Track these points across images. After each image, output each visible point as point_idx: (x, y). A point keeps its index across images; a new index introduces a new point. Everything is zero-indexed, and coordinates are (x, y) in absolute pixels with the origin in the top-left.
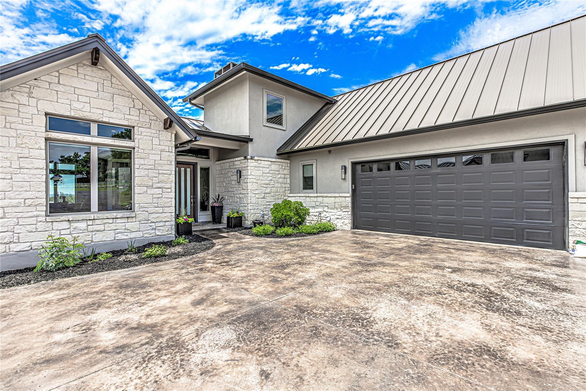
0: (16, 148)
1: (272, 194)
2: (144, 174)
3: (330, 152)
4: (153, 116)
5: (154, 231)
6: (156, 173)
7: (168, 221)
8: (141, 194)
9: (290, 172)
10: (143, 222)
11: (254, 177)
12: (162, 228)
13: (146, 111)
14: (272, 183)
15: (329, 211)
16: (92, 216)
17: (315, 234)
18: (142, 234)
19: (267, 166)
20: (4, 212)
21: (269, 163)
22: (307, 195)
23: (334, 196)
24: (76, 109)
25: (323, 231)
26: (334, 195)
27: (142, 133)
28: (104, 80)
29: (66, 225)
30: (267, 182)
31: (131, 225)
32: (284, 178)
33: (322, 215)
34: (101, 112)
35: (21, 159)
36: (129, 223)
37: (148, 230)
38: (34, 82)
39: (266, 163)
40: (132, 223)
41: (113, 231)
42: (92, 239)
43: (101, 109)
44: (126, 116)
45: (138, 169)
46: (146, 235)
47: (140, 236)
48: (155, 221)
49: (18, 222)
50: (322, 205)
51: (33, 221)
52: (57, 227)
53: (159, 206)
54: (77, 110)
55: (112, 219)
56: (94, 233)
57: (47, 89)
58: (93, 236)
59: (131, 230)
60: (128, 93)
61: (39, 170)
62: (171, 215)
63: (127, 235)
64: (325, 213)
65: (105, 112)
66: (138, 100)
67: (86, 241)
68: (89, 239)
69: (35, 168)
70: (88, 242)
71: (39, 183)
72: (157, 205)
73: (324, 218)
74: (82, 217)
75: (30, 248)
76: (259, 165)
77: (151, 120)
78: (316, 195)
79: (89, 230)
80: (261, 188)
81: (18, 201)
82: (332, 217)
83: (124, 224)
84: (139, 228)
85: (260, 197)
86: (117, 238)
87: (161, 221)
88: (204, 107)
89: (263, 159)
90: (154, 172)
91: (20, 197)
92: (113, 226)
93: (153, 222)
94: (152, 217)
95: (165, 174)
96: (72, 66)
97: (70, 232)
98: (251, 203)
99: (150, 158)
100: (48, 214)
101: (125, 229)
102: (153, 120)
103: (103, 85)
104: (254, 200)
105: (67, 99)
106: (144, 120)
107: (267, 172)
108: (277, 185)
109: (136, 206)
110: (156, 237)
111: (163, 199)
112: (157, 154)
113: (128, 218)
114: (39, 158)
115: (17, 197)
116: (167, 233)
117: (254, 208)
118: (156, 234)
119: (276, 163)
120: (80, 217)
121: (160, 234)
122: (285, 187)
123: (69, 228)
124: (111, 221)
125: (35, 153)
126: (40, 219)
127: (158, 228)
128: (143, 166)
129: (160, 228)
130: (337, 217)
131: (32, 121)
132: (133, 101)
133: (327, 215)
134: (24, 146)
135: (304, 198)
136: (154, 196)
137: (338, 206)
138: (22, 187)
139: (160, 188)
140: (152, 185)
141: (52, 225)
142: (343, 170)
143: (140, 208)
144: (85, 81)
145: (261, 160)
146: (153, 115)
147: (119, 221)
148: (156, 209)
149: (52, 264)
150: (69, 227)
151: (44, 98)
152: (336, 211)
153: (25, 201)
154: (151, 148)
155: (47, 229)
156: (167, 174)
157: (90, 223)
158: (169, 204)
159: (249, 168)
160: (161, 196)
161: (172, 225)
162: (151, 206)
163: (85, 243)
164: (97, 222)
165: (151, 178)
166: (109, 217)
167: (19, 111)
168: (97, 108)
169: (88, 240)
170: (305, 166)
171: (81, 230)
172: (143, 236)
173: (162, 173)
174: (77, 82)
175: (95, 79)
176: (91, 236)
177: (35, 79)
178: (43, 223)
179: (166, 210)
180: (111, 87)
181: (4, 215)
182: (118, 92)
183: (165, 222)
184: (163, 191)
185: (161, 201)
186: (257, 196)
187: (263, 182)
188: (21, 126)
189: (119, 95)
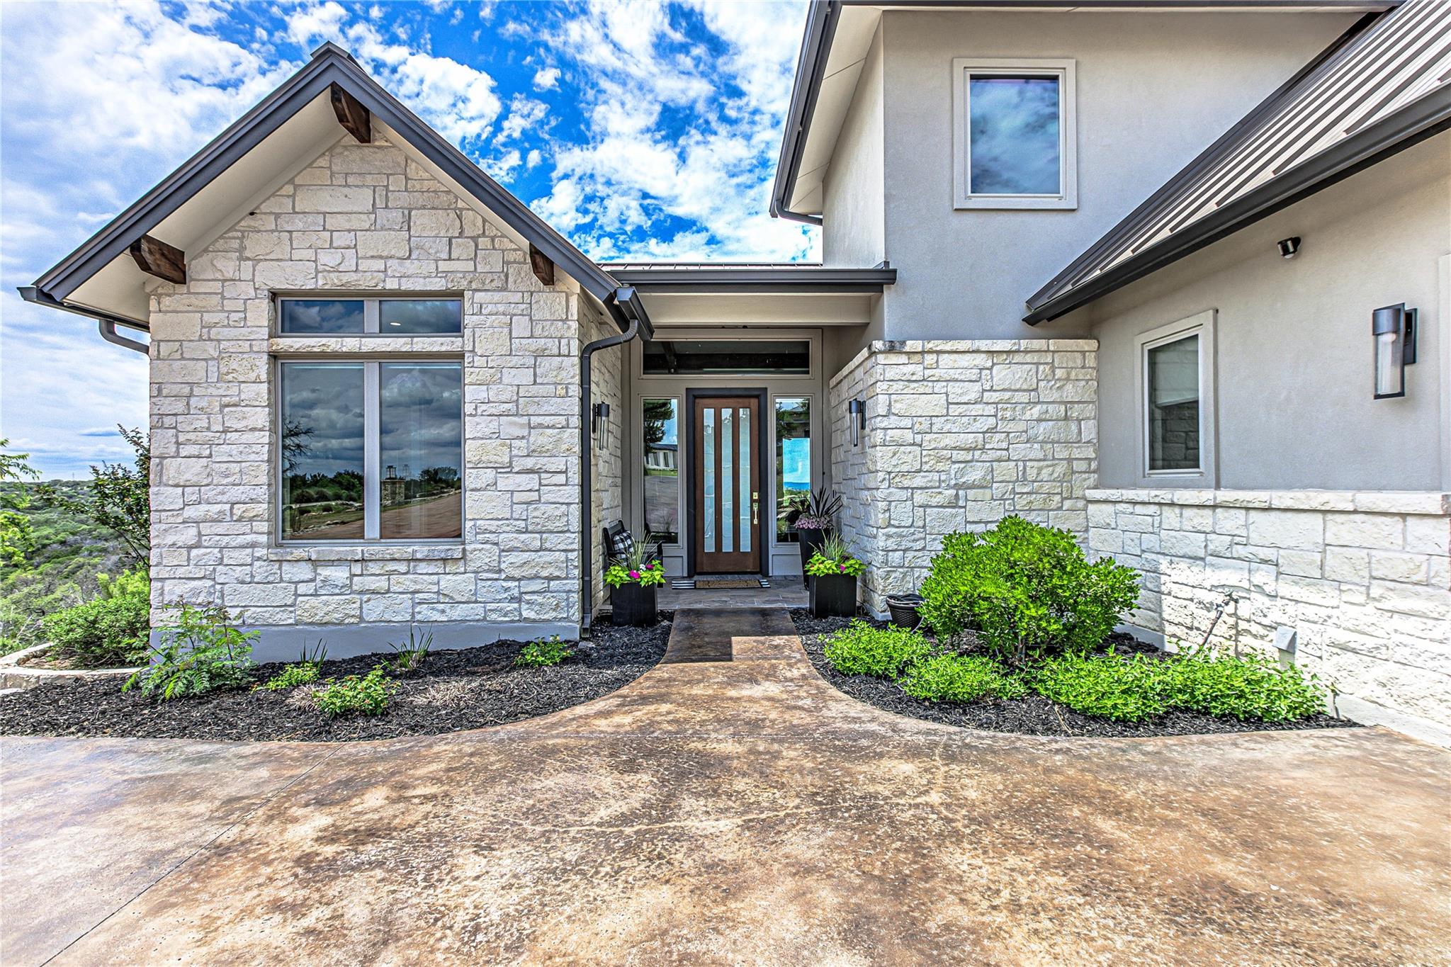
0: (218, 385)
1: (998, 489)
2: (487, 431)
3: (1291, 246)
4: (515, 250)
5: (516, 605)
6: (522, 426)
7: (558, 578)
8: (479, 490)
9: (1097, 391)
10: (485, 575)
11: (907, 422)
12: (539, 599)
13: (493, 241)
14: (996, 441)
15: (1285, 589)
16: (358, 550)
17: (1125, 724)
18: (481, 611)
19: (973, 374)
20: (199, 533)
21: (981, 360)
22: (1165, 495)
23: (1315, 504)
24: (328, 268)
25: (1206, 712)
26: (1317, 498)
27: (484, 306)
28: (388, 175)
29: (304, 571)
30: (971, 440)
31: (456, 582)
32: (1066, 418)
33: (1245, 609)
34: (380, 265)
35: (227, 410)
36: (449, 577)
37: (500, 601)
38: (248, 222)
39: (966, 360)
40: (455, 578)
41: (409, 595)
42: (361, 612)
43: (381, 257)
44: (443, 266)
45: (471, 415)
46: (494, 616)
47: (477, 617)
48: (517, 574)
49: (222, 559)
50: (1240, 551)
51: (244, 555)
52: (289, 575)
53: (530, 528)
54: (329, 272)
55: (405, 563)
56: (365, 598)
57: (272, 231)
58: (364, 605)
59: (451, 598)
60: (444, 198)
61: (257, 433)
62: (567, 560)
63: (443, 611)
64: (1260, 601)
65: (390, 263)
66: (472, 210)
67: (349, 616)
68: (353, 613)
69: (251, 430)
70: (352, 620)
71: (257, 464)
72: (522, 524)
73: (1255, 628)
74: (338, 553)
75: (240, 621)
76: (928, 372)
77: (508, 263)
78: (1207, 496)
79: (355, 588)
80: (940, 466)
81: (218, 507)
82: (1304, 632)
83: (435, 577)
84: (475, 594)
85: (934, 502)
86: (418, 617)
87: (536, 577)
88: (821, 217)
89: (949, 346)
90: (515, 424)
91: (225, 498)
92: (407, 582)
93: (513, 579)
94: (510, 562)
95: (548, 427)
96: (320, 160)
97: (316, 590)
98: (889, 525)
99: (505, 380)
100: (280, 541)
101: (438, 593)
102: (515, 262)
103: (387, 191)
104: (902, 514)
105: (310, 247)
106: (487, 269)
107: (973, 396)
108: (1021, 451)
109: (469, 524)
110: (521, 624)
111: (543, 507)
112: (523, 366)
113: (444, 560)
114: (257, 403)
115: (220, 498)
116: (554, 614)
117: (905, 544)
118: (521, 614)
119: (1017, 358)
120: (332, 551)
121: (532, 615)
122: (1070, 460)
123: (313, 580)
124: (402, 567)
125: (249, 391)
126: (260, 552)
127: (527, 597)
128: (484, 407)
129: (534, 597)
130: (1342, 637)
131: (245, 318)
132: (459, 217)
133: (1274, 616)
134: (230, 377)
135: (1152, 509)
136: (518, 497)
137: (1345, 572)
138: (227, 476)
139: (531, 471)
140: (511, 462)
141: (280, 568)
142: (1388, 338)
143: (479, 533)
144: (346, 190)
145: (939, 352)
146: (514, 246)
147: (423, 568)
148: (523, 537)
150: (310, 576)
151: (267, 254)
152: (1331, 597)
153: (232, 509)
154: (505, 350)
155: (271, 578)
156: (553, 427)
157: (357, 569)
158: (560, 524)
159: (881, 387)
160: (535, 496)
161: (570, 591)
162: (508, 529)
163: (346, 621)
164: (374, 568)
165: (508, 443)
166: (396, 556)
167: (223, 298)
168: (372, 257)
169: (353, 616)
170: (1161, 357)
171: (337, 586)
172: (484, 619)
173: (540, 426)
174: (328, 198)
175: (369, 180)
176: (357, 605)
177: (252, 214)
178: (263, 563)
179: (552, 540)
180: (406, 190)
181: (200, 541)
182: (420, 199)
183: (549, 579)
184: (544, 482)
185: (535, 514)
186: (919, 497)
187: (949, 440)
188: (226, 333)
189: (424, 207)
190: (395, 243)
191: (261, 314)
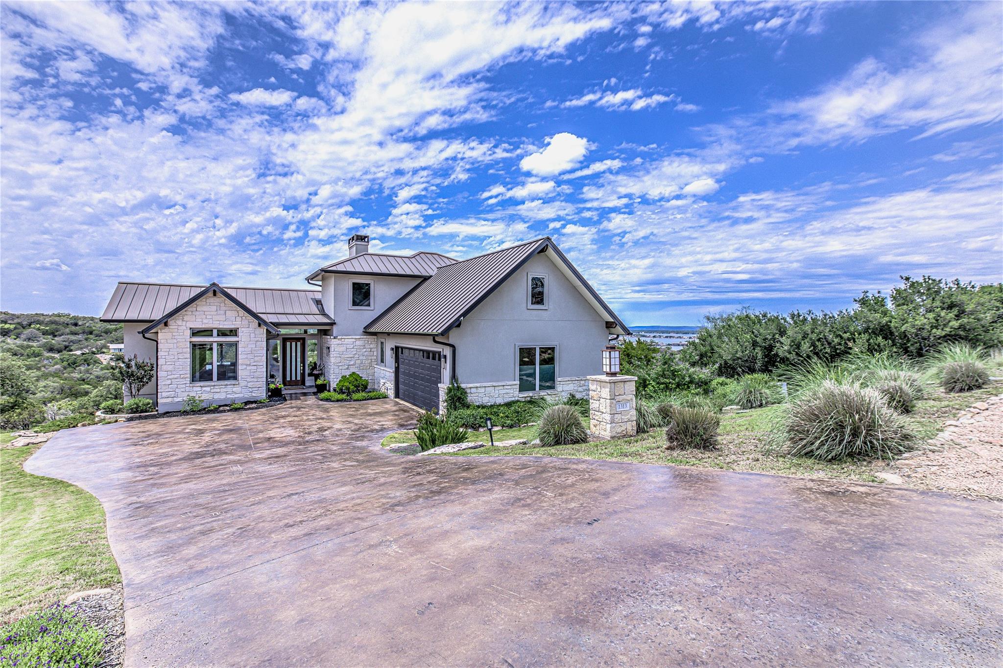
0: (177, 349)
1: (357, 365)
2: (244, 357)
4: (251, 319)
5: (251, 393)
6: (252, 356)
7: (262, 387)
8: (242, 370)
9: (377, 346)
10: (244, 387)
11: (337, 352)
12: (257, 392)
13: (246, 317)
14: (356, 356)
16: (213, 384)
19: (352, 343)
20: (172, 381)
21: (354, 340)
24: (205, 323)
27: (244, 331)
28: (219, 304)
29: (199, 389)
30: (351, 356)
32: (370, 351)
35: (178, 354)
36: (235, 388)
37: (247, 393)
38: (184, 313)
39: (351, 340)
41: (225, 393)
42: (214, 397)
44: (233, 323)
45: (240, 354)
47: (242, 396)
49: (177, 387)
51: (183, 386)
53: (255, 377)
55: (225, 385)
56: (214, 394)
57: (191, 315)
59: (235, 393)
61: (186, 359)
62: (264, 383)
63: (233, 396)
65: (221, 322)
66: (241, 311)
67: (210, 398)
71: (186, 365)
72: (252, 376)
74: (207, 384)
76: (342, 343)
77: (250, 322)
79: (212, 392)
80: (345, 361)
81: (176, 376)
83: (232, 388)
84: (241, 391)
87: (255, 387)
89: (347, 337)
91: (178, 373)
92: (225, 390)
93: (250, 388)
94: (250, 385)
95: (259, 356)
96: (203, 300)
97: (202, 393)
99: (249, 346)
100: (192, 382)
101: (232, 392)
103: (220, 307)
104: (337, 371)
105: (200, 318)
106: (244, 323)
107: (352, 347)
108: (361, 358)
109: (240, 377)
110: (253, 397)
111: (257, 373)
112: (253, 343)
113: (234, 384)
114: (187, 353)
116: (261, 395)
117: (335, 377)
118: (252, 395)
119: (361, 340)
120: (205, 384)
121: (256, 395)
122: (371, 359)
123: (201, 390)
125: (184, 350)
126: (187, 385)
127: (253, 391)
128: (244, 352)
129: (255, 391)
131: (184, 333)
132: (237, 312)
134: (180, 347)
136: (252, 371)
138: (179, 369)
139: (254, 365)
140: (249, 363)
141: (192, 388)
143: (242, 378)
144: (210, 306)
145: (345, 338)
147: (229, 386)
148: (253, 379)
149: (188, 408)
151: (191, 320)
153: (180, 376)
154: (249, 340)
155: (189, 390)
157: (212, 387)
158: (262, 376)
159: (332, 345)
160: (255, 370)
161: (264, 390)
162: (249, 377)
164: (216, 387)
165: (249, 359)
166: (223, 384)
167: (178, 330)
168: (217, 321)
171: (207, 391)
172: (244, 397)
173: (257, 356)
174: (207, 308)
175: (214, 304)
176: (212, 395)
179: (259, 380)
180: (225, 307)
181: (172, 383)
182: (228, 309)
183: (259, 387)
184: (258, 368)
185: (255, 374)
186: (340, 368)
187: (347, 356)
188: (179, 337)
190: (223, 318)
191: (188, 333)
